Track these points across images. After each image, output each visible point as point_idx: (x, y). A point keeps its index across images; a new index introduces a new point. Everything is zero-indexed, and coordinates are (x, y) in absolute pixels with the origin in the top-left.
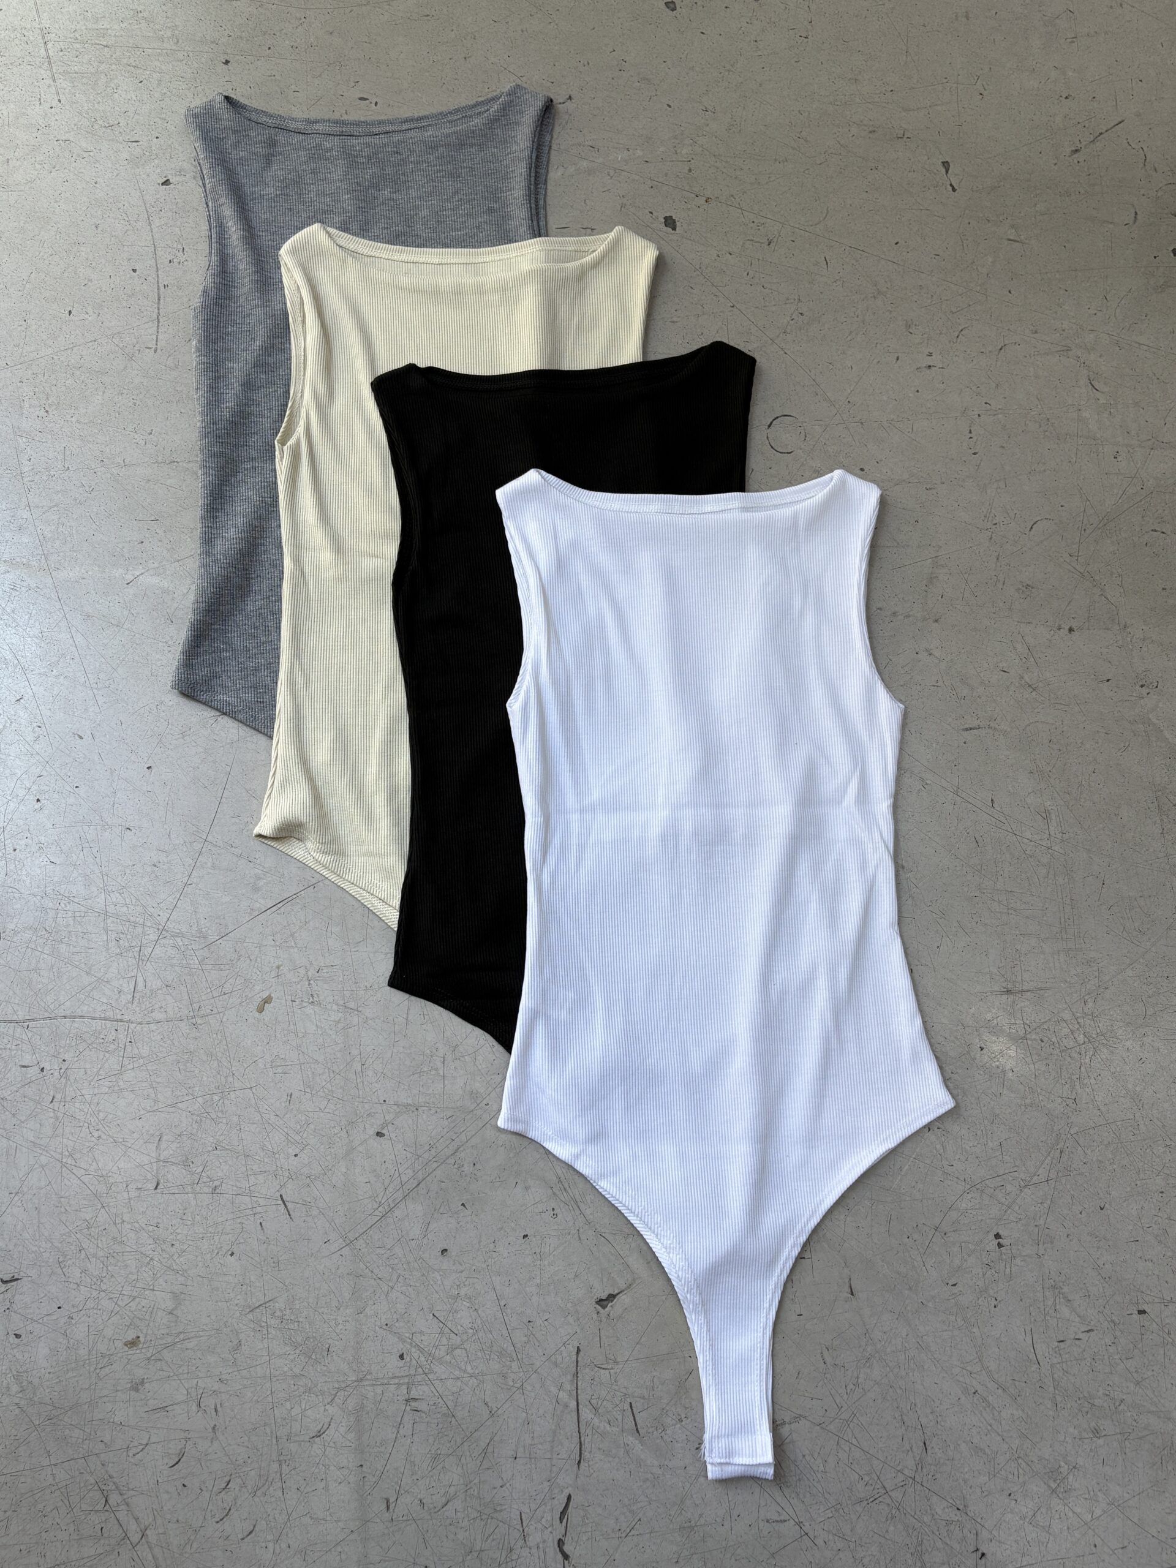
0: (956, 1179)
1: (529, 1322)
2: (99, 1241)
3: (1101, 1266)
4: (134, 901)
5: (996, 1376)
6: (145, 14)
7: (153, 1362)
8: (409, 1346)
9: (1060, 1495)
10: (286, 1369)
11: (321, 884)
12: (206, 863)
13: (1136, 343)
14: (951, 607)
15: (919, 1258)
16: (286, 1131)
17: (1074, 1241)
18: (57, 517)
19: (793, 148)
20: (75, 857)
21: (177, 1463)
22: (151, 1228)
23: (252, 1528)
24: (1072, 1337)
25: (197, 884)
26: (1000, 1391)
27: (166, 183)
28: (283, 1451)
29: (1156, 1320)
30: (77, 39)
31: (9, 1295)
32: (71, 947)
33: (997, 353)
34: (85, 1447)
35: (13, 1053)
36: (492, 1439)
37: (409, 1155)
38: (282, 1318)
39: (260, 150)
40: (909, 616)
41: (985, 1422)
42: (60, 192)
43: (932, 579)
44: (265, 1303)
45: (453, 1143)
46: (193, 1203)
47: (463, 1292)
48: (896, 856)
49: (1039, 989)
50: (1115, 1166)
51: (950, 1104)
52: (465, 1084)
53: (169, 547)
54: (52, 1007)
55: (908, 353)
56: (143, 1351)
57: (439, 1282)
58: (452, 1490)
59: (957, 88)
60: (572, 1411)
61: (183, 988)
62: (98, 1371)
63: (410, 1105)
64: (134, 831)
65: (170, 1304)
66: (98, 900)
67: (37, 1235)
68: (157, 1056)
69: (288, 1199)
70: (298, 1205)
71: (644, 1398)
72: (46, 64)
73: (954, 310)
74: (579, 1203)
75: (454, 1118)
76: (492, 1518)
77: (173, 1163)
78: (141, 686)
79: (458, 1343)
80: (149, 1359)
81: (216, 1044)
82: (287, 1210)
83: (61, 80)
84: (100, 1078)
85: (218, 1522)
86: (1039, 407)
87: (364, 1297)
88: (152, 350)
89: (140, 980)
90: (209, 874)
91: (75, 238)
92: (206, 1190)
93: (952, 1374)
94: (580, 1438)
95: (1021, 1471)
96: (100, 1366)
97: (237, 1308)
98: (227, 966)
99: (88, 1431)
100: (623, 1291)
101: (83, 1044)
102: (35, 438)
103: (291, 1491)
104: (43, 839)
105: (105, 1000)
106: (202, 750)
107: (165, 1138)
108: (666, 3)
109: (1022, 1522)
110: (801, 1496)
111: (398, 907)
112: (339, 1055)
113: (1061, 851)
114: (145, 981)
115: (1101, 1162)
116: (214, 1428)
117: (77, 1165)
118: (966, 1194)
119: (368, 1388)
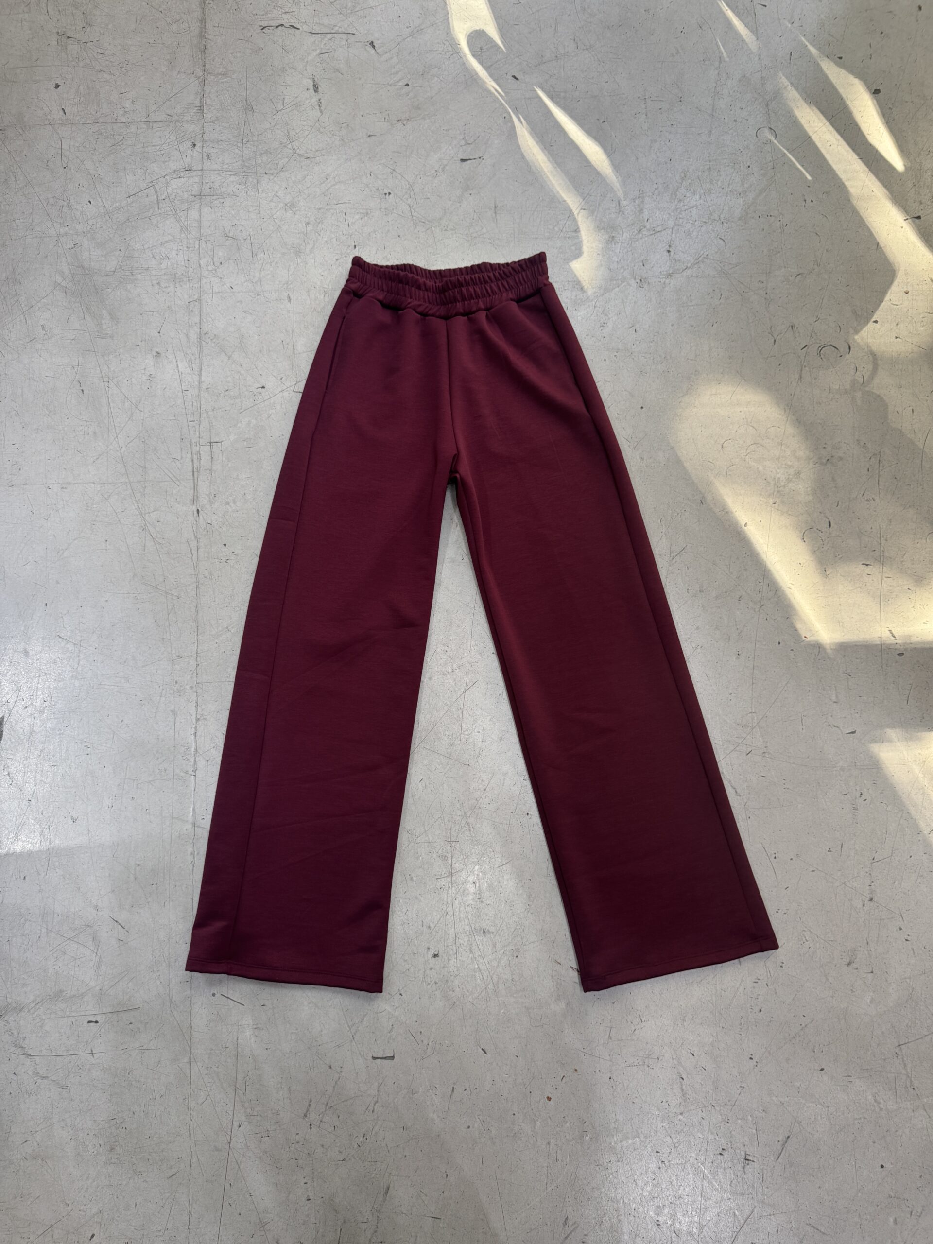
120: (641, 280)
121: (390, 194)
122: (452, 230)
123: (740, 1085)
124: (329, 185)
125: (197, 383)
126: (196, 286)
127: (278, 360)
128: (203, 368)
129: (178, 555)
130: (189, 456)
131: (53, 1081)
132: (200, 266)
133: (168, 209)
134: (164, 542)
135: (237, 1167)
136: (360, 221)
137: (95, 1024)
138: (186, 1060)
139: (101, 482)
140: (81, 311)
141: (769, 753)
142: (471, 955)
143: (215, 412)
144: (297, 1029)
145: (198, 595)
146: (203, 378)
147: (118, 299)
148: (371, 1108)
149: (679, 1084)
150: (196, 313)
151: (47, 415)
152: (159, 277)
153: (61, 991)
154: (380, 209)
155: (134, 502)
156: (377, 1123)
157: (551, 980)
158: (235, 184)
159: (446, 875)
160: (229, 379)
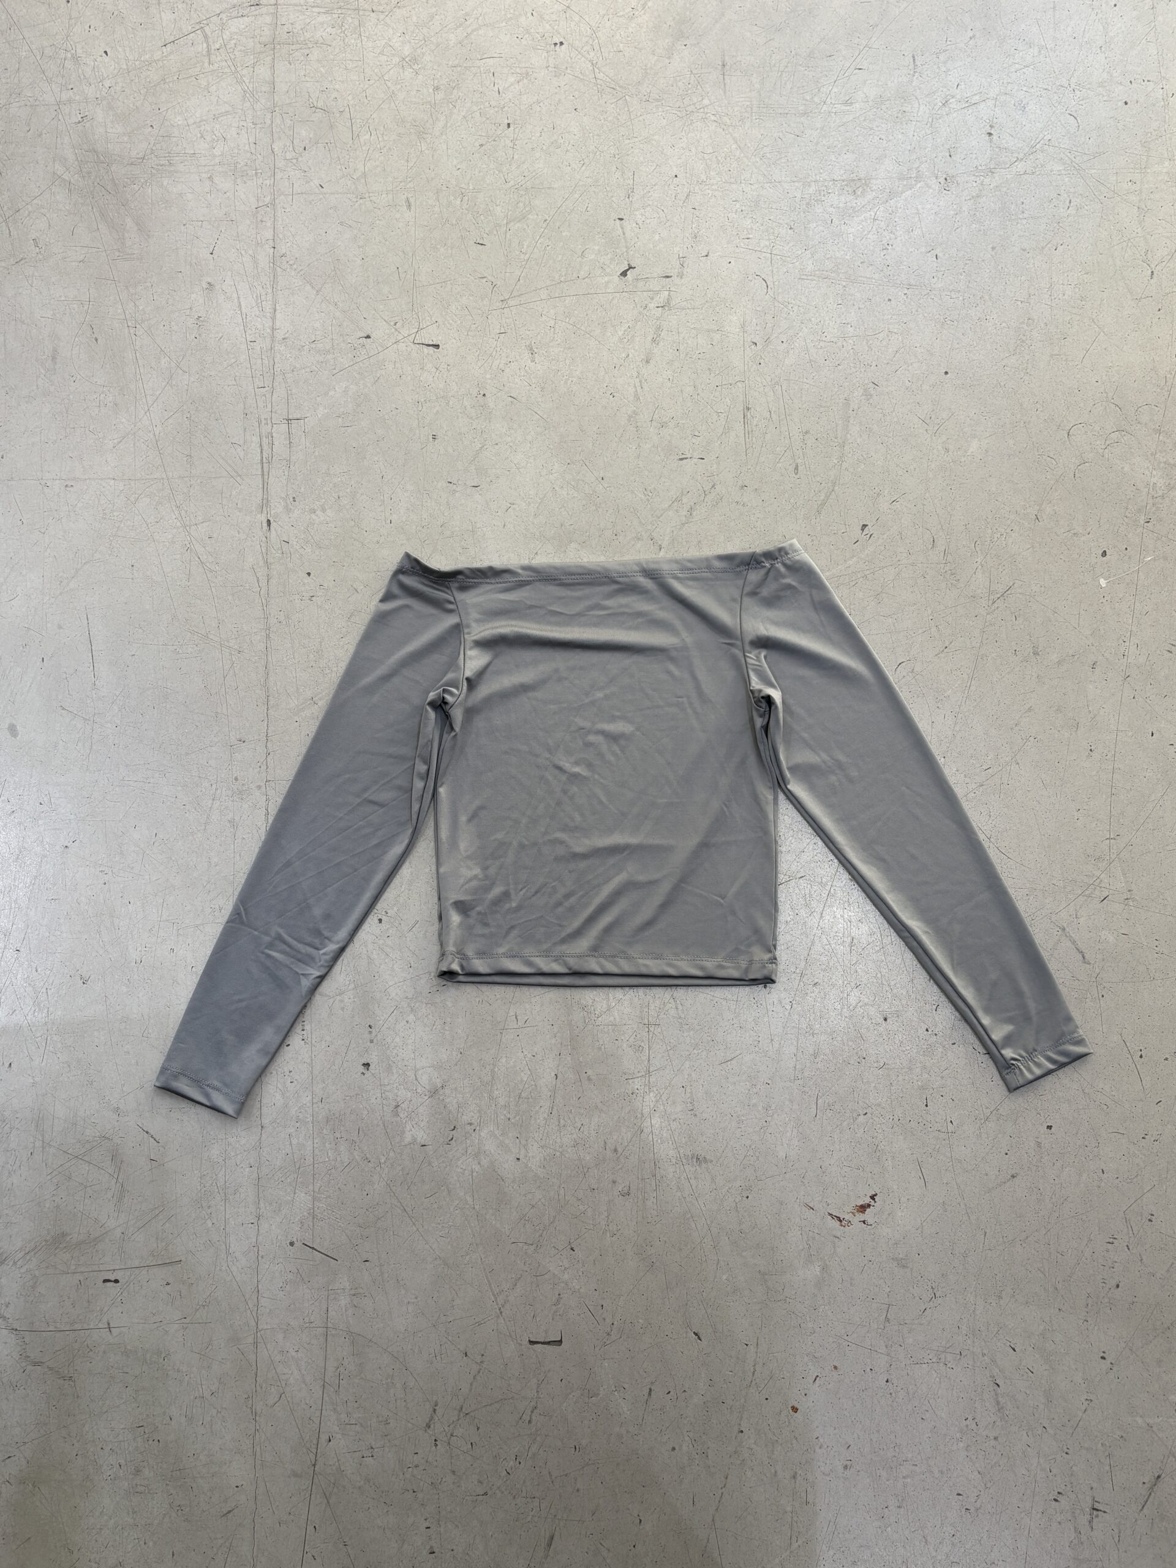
120: (946, 179)
121: (561, 43)
122: (657, 100)
123: (1086, 1397)
124: (469, 30)
125: (268, 331)
126: (268, 182)
127: (390, 297)
128: (278, 307)
129: (239, 588)
130: (256, 439)
131: (50, 1369)
132: (273, 152)
133: (224, 64)
134: (217, 568)
135: (326, 1501)
136: (517, 86)
137: (115, 1284)
138: (250, 1340)
139: (125, 477)
140: (94, 219)
141: (1134, 900)
142: (679, 1194)
143: (295, 373)
144: (416, 1298)
145: (269, 649)
146: (278, 324)
147: (150, 201)
148: (526, 1418)
149: (993, 1393)
150: (269, 224)
151: (42, 376)
152: (211, 168)
153: (64, 1235)
154: (547, 67)
155: (174, 508)
156: (535, 1439)
157: (799, 1233)
158: (325, 25)
159: (640, 1074)
160: (317, 325)
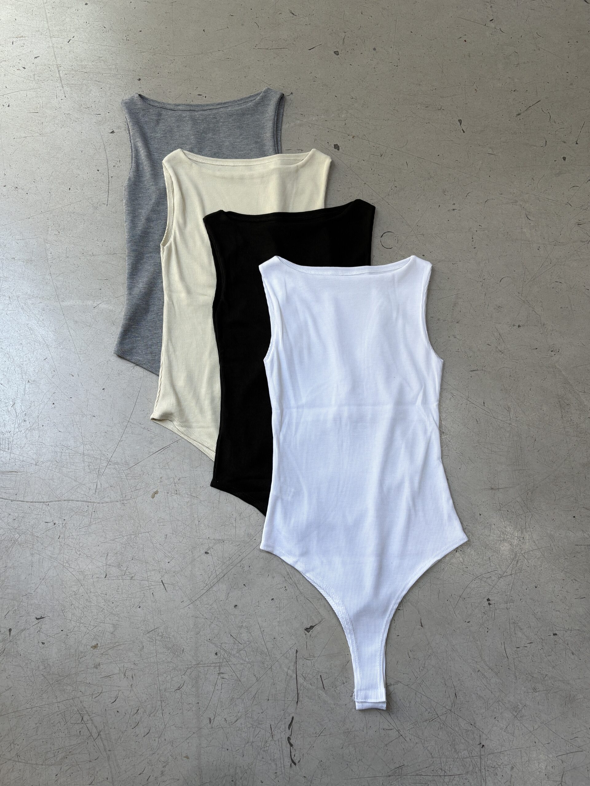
0: (469, 574)
1: (274, 638)
2: (80, 601)
3: (536, 613)
4: (96, 448)
5: (488, 664)
6: (103, 58)
7: (104, 655)
8: (219, 649)
9: (518, 719)
10: (164, 659)
11: (180, 441)
12: (129, 432)
13: (547, 198)
14: (464, 317)
15: (452, 609)
16: (164, 551)
17: (523, 602)
18: (63, 278)
19: (392, 114)
20: (70, 429)
21: (115, 701)
22: (103, 595)
23: (148, 731)
24: (523, 646)
25: (125, 441)
26: (490, 670)
27: (113, 132)
28: (163, 696)
29: (562, 638)
30: (73, 69)
31: (39, 625)
32: (68, 469)
33: (484, 203)
34: (73, 694)
35: (42, 516)
36: (257, 691)
37: (219, 562)
38: (162, 636)
39: (154, 118)
40: (445, 321)
41: (483, 685)
42: (66, 137)
43: (455, 304)
44: (155, 629)
45: (240, 557)
46: (122, 584)
47: (244, 625)
48: (440, 427)
49: (506, 488)
50: (542, 568)
51: (465, 539)
52: (245, 530)
53: (113, 291)
54: (59, 496)
55: (444, 204)
56: (100, 650)
57: (233, 620)
58: (239, 714)
59: (465, 87)
60: (294, 679)
61: (118, 487)
62: (79, 659)
63: (221, 540)
64: (96, 417)
65: (112, 629)
66: (80, 448)
67: (52, 598)
68: (106, 518)
69: (165, 582)
70: (169, 585)
71: (327, 673)
72: (59, 80)
73: (465, 184)
74: (297, 585)
75: (240, 545)
76: (258, 727)
77: (113, 566)
78: (100, 353)
79: (242, 648)
80: (102, 654)
81: (133, 511)
82: (165, 587)
83: (66, 88)
84: (80, 528)
85: (133, 728)
86: (504, 227)
87: (199, 626)
88: (106, 205)
89: (99, 484)
90: (130, 436)
91: (72, 157)
92: (128, 578)
93: (468, 663)
94: (298, 691)
95: (500, 707)
96: (80, 657)
97: (142, 631)
98: (138, 478)
99: (75, 687)
100: (317, 624)
101: (73, 512)
102: (53, 244)
103: (166, 714)
104: (55, 421)
105: (83, 493)
106: (127, 381)
107: (109, 555)
108: (335, 52)
109: (501, 731)
110: (399, 718)
111: (215, 451)
112: (188, 517)
113: (516, 426)
114: (101, 484)
115: (535, 566)
116: (131, 685)
117: (70, 566)
118: (473, 581)
119: (201, 668)
